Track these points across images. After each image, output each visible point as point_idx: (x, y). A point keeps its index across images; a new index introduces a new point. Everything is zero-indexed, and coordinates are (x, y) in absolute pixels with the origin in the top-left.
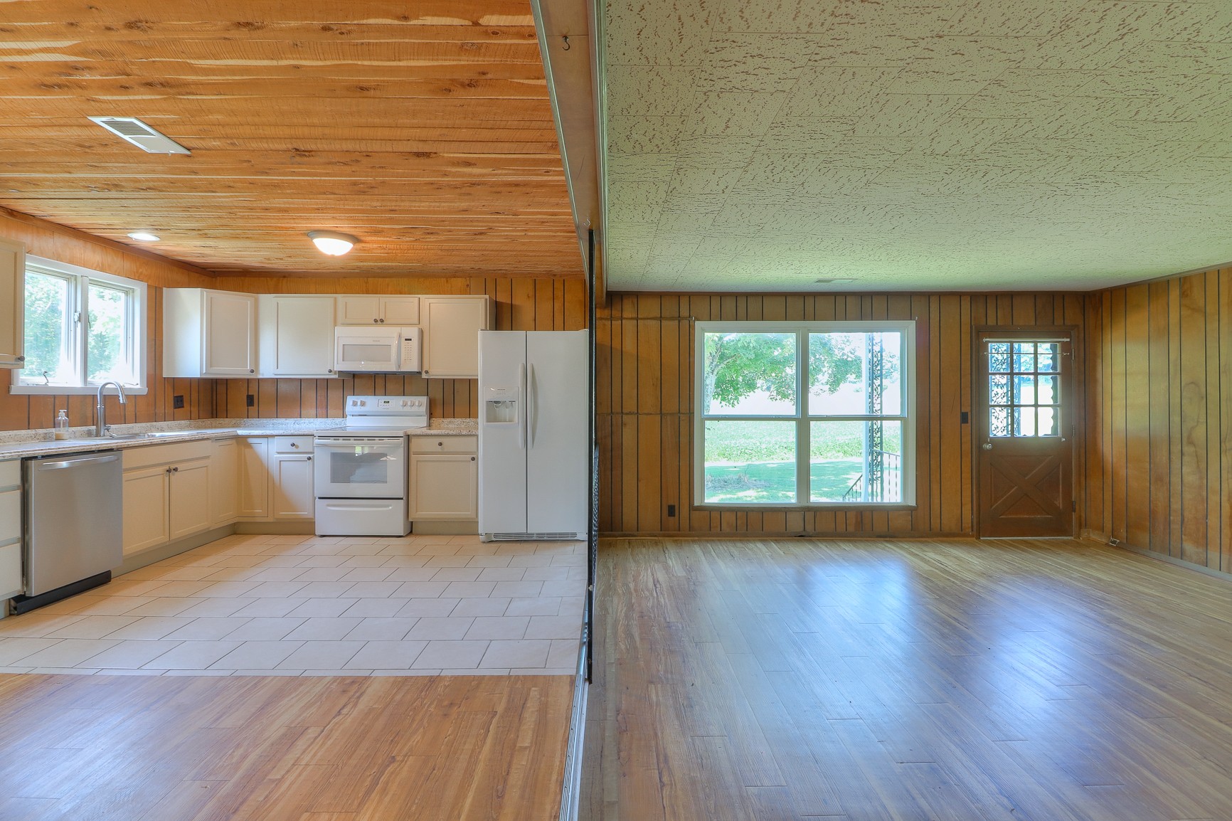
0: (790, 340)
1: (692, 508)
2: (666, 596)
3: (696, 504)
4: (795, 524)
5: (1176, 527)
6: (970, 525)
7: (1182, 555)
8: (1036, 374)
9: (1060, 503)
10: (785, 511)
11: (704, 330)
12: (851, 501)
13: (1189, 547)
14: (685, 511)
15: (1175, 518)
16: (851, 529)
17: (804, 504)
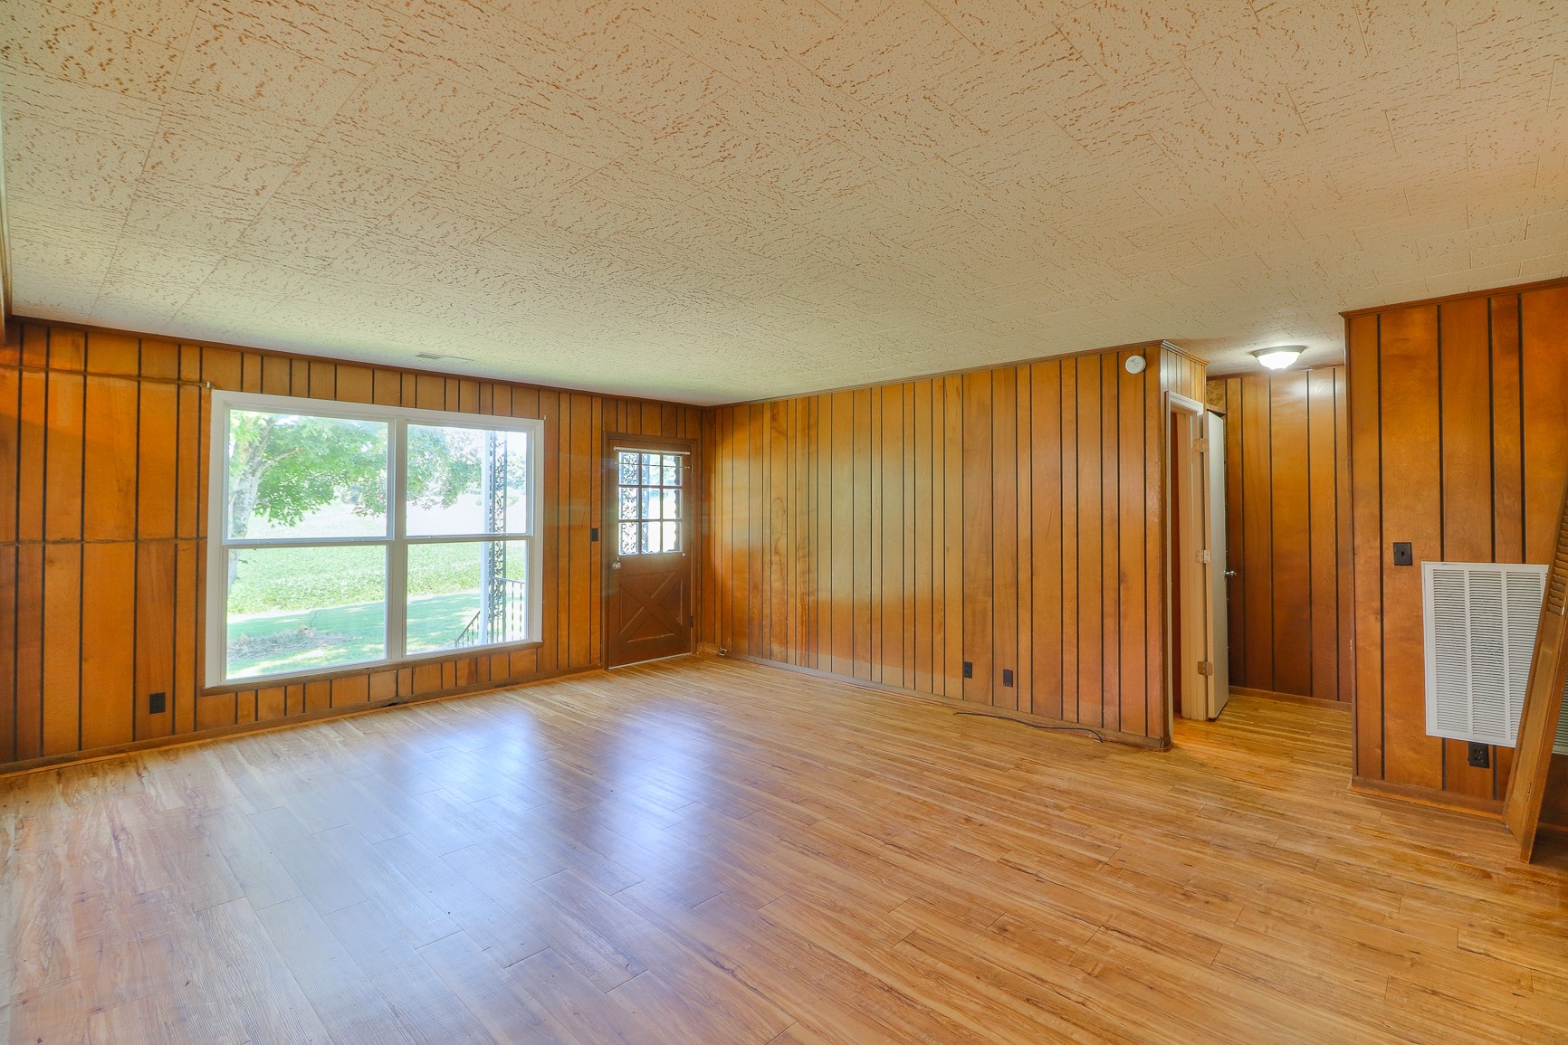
0: (381, 431)
1: (200, 692)
2: (139, 850)
3: (210, 682)
4: (383, 688)
5: (766, 630)
6: (599, 655)
7: (771, 656)
8: (661, 487)
9: (680, 620)
10: (367, 673)
11: (229, 405)
12: (466, 646)
13: (776, 648)
14: (185, 698)
15: (766, 622)
16: (462, 682)
17: (397, 659)
